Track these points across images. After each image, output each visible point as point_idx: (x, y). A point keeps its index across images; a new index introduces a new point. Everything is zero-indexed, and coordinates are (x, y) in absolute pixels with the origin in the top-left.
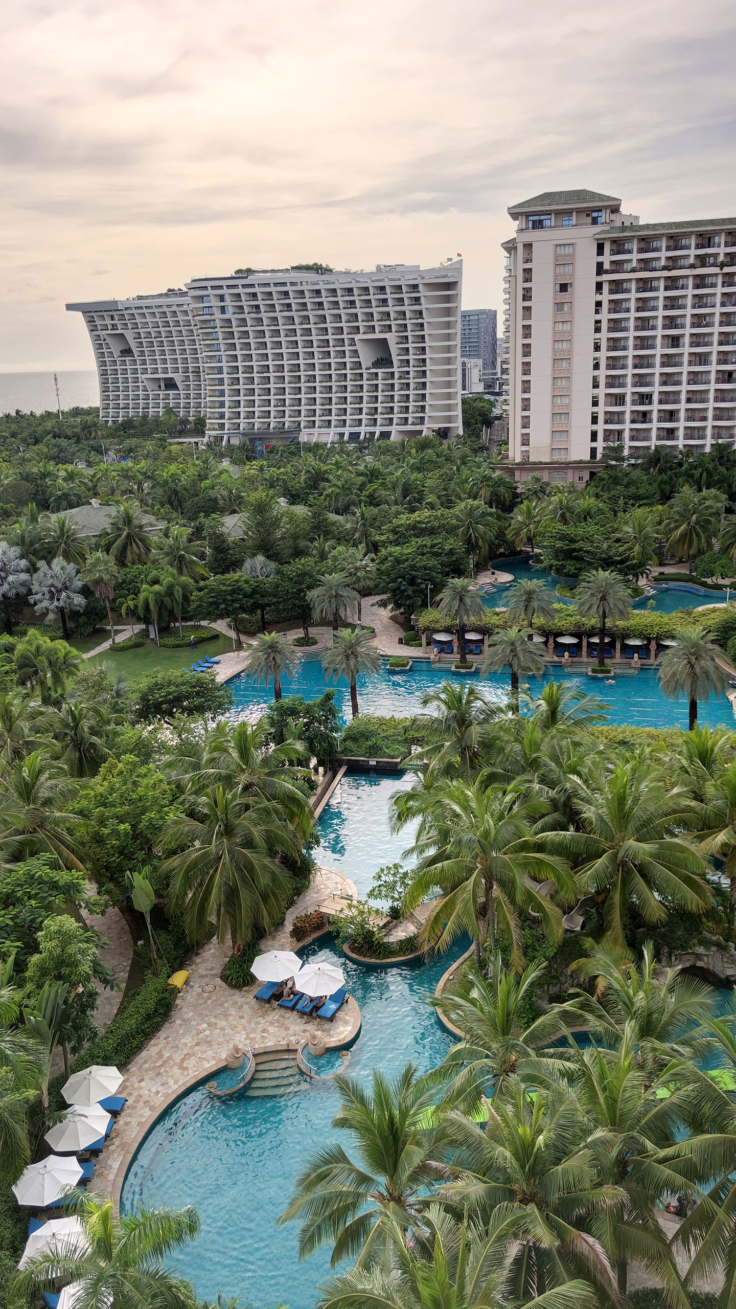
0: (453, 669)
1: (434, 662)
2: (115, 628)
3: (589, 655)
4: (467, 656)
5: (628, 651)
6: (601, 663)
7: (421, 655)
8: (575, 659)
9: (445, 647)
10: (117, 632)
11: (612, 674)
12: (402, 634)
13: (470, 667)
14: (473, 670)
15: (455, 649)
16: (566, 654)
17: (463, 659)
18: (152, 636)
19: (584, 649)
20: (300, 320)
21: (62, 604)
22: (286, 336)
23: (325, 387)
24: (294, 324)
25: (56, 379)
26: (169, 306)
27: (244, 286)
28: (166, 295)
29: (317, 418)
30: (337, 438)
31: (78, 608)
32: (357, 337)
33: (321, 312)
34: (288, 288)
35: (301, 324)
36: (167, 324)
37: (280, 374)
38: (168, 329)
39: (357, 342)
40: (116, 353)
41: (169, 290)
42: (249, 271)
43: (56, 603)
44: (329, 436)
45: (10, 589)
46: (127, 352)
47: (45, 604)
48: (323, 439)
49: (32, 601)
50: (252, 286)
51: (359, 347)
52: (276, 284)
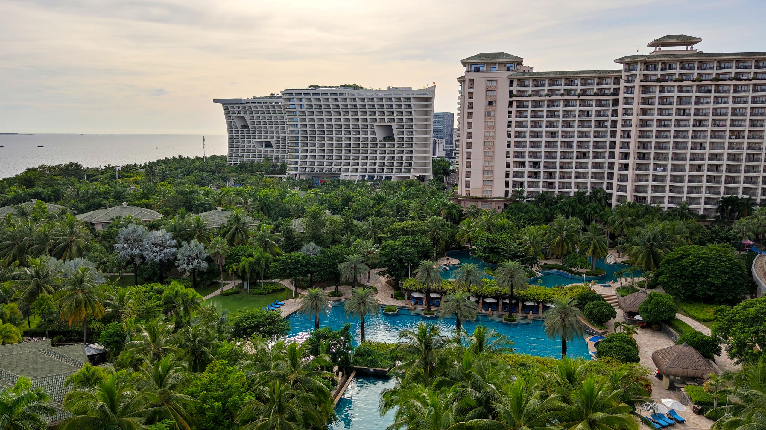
0: (423, 314)
1: (412, 310)
2: (224, 282)
3: (503, 310)
4: (432, 307)
5: (526, 309)
6: (510, 315)
7: (404, 305)
8: (495, 312)
9: (418, 301)
10: (225, 284)
11: (517, 322)
12: (393, 292)
13: (433, 314)
14: (434, 316)
15: (424, 303)
16: (490, 309)
17: (429, 309)
18: (245, 287)
19: (501, 306)
20: (344, 114)
21: (194, 266)
22: (336, 122)
23: (356, 150)
24: (340, 115)
25: (204, 139)
26: (271, 103)
27: (313, 94)
28: (270, 97)
29: (350, 167)
30: (361, 178)
31: (203, 269)
32: (375, 124)
33: (355, 110)
34: (338, 96)
35: (344, 116)
36: (269, 112)
37: (331, 142)
38: (269, 115)
39: (375, 127)
40: (239, 127)
41: (272, 94)
42: (317, 87)
43: (190, 266)
44: (357, 177)
45: (165, 257)
46: (245, 126)
47: (184, 266)
48: (353, 179)
49: (177, 264)
50: (318, 94)
51: (376, 129)
52: (331, 94)
